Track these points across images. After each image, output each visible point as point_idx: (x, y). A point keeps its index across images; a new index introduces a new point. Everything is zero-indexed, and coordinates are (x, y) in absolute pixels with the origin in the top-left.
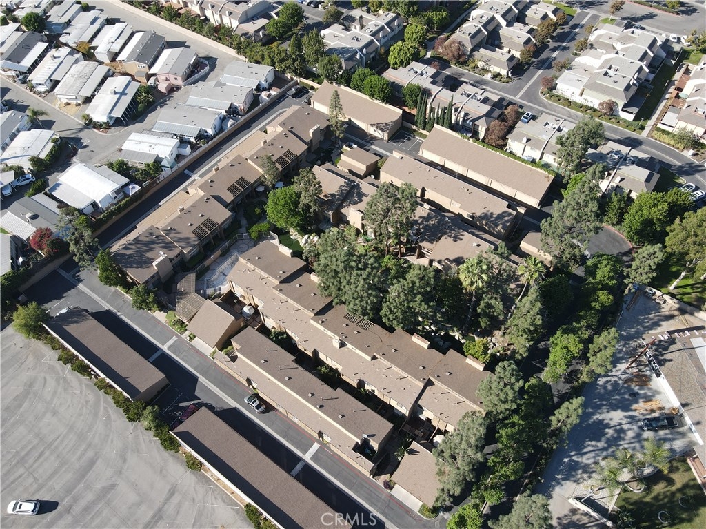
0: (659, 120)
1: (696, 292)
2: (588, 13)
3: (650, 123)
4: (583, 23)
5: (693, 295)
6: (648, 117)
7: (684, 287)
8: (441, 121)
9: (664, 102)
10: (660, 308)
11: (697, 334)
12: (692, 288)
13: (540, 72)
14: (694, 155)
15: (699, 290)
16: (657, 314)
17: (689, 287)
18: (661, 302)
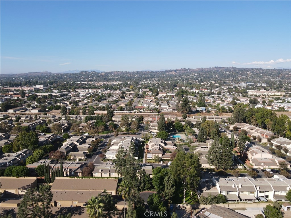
0: (146, 157)
1: (194, 200)
2: (108, 139)
3: (144, 159)
4: (107, 141)
5: (193, 202)
6: (143, 158)
7: (188, 200)
8: (58, 175)
9: (145, 153)
10: (186, 211)
11: (204, 211)
12: (191, 200)
13: (98, 155)
14: (163, 163)
15: (194, 199)
16: (186, 214)
17: (190, 200)
18: (185, 209)
